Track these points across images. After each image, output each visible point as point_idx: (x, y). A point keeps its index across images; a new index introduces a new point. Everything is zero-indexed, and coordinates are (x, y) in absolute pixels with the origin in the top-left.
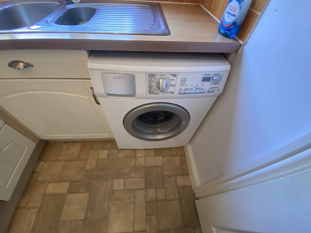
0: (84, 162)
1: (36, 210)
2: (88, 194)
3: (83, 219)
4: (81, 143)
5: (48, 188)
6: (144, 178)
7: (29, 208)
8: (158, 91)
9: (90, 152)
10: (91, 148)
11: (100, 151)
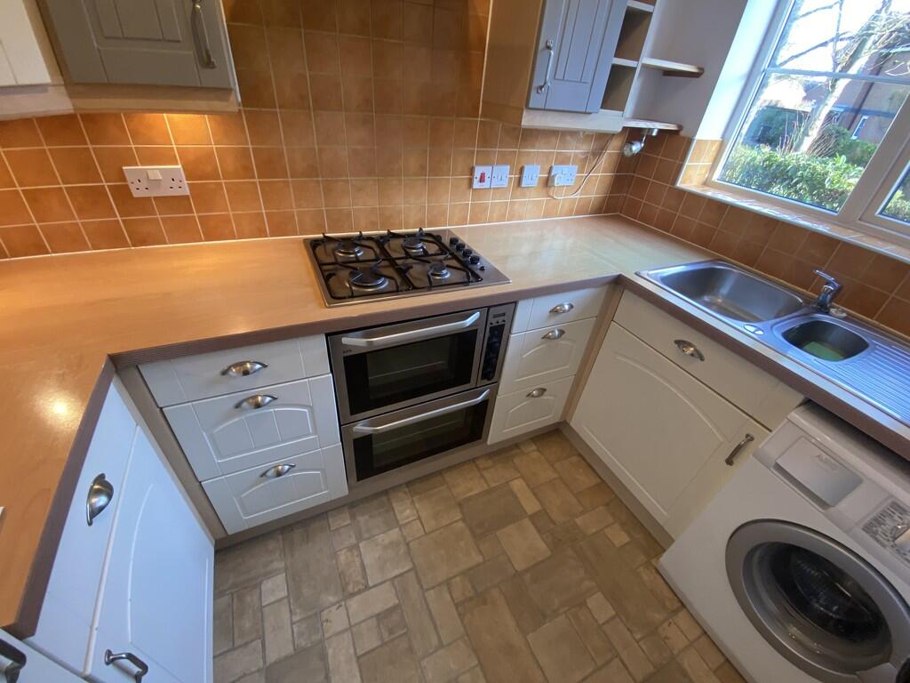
0: (581, 509)
1: (486, 487)
2: (549, 553)
3: (517, 571)
4: (599, 480)
5: (516, 481)
6: (652, 668)
7: (482, 476)
8: (888, 540)
9: (601, 508)
10: (607, 505)
11: (617, 526)
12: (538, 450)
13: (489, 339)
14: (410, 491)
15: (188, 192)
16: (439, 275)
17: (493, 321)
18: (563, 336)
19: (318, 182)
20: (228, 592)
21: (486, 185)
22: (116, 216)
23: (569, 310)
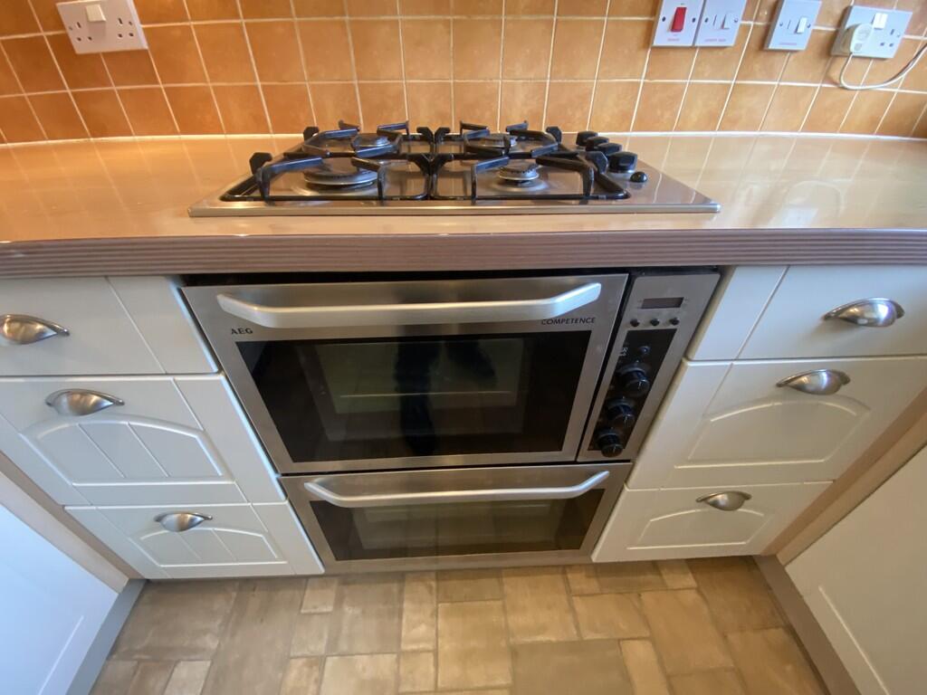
1: (573, 635)
5: (637, 644)
12: (698, 590)
13: (623, 362)
14: (438, 590)
15: (144, 44)
16: (515, 183)
17: (642, 318)
18: (844, 389)
19: (342, 24)
20: (137, 656)
21: (684, 38)
22: (65, 88)
23: (889, 322)
